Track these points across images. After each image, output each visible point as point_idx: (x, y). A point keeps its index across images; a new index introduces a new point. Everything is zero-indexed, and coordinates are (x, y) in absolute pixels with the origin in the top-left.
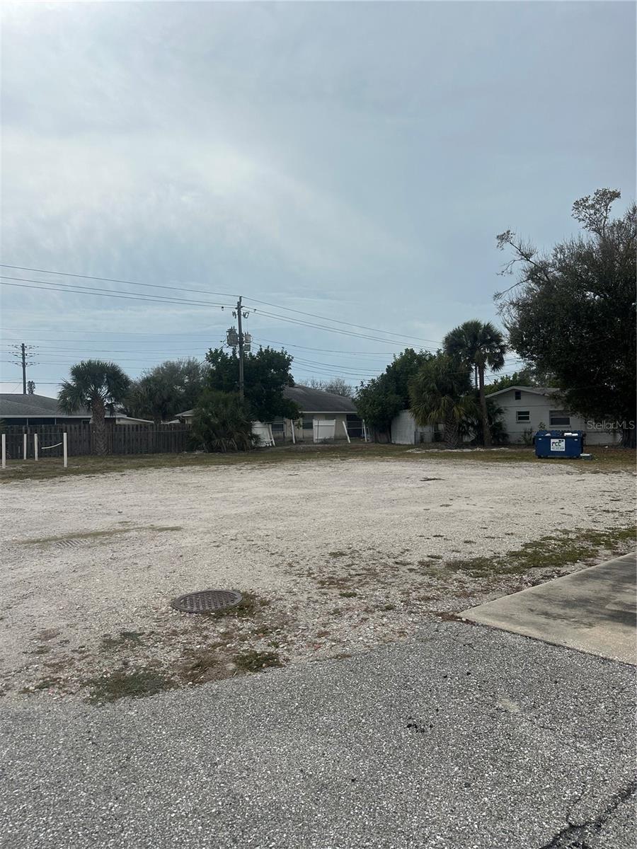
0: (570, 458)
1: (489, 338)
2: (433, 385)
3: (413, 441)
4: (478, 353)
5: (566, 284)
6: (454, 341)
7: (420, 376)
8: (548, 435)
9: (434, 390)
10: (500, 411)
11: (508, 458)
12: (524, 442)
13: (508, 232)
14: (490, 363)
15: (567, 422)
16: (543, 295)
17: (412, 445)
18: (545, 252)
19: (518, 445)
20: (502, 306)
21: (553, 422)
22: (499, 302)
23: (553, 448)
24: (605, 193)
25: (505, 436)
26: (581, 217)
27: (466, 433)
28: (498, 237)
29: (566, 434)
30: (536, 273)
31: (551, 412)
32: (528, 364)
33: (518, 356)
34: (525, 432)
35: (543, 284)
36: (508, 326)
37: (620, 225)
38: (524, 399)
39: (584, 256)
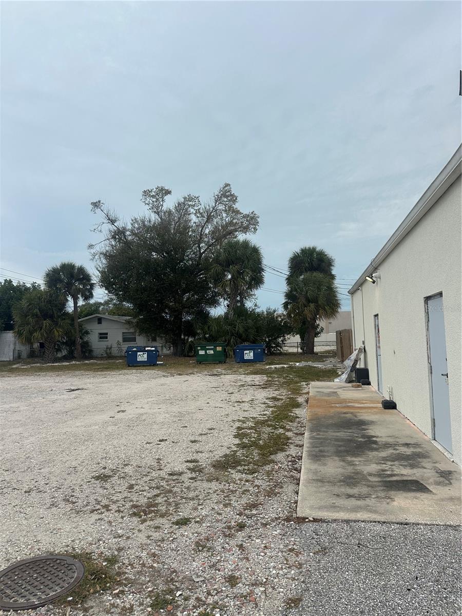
1: (82, 277)
2: (36, 311)
3: (12, 358)
4: (74, 287)
5: (139, 245)
6: (54, 277)
7: (24, 303)
8: (135, 349)
9: (37, 315)
10: (87, 333)
12: (106, 355)
13: (99, 201)
14: (82, 296)
15: (134, 340)
16: (122, 252)
17: (10, 361)
18: (125, 221)
19: (102, 358)
20: (94, 255)
21: (125, 340)
22: (92, 251)
24: (162, 189)
25: (91, 351)
26: (146, 202)
27: (59, 350)
28: (92, 203)
29: (147, 349)
30: (118, 234)
31: (123, 333)
32: (111, 299)
33: (106, 292)
34: (107, 348)
35: (122, 243)
36: (99, 269)
37: (170, 212)
38: (104, 323)
39: (147, 228)
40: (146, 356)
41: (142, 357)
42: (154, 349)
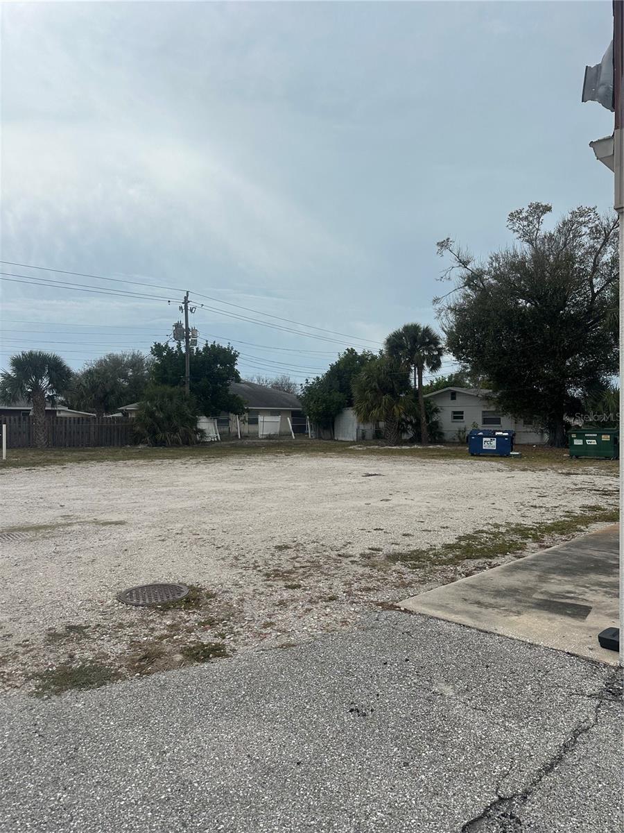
0: (501, 456)
1: (428, 340)
2: (375, 384)
3: (355, 438)
4: (417, 354)
5: (500, 291)
6: (395, 343)
7: (363, 376)
8: (481, 434)
9: (375, 389)
10: (436, 411)
11: (444, 455)
12: (458, 441)
13: (448, 239)
14: (428, 365)
15: (498, 421)
16: (479, 301)
17: (354, 441)
18: (481, 261)
19: (452, 443)
20: (440, 311)
21: (485, 421)
22: (438, 306)
23: (485, 446)
24: (538, 206)
25: (441, 434)
26: (515, 228)
27: (405, 431)
28: (438, 243)
29: (497, 433)
30: (473, 280)
31: (484, 412)
32: (463, 367)
33: (454, 358)
34: (460, 431)
35: (479, 290)
36: (446, 329)
37: (551, 238)
38: (459, 399)
39: (517, 265)
40: (494, 443)
41: (490, 444)
42: (507, 434)
